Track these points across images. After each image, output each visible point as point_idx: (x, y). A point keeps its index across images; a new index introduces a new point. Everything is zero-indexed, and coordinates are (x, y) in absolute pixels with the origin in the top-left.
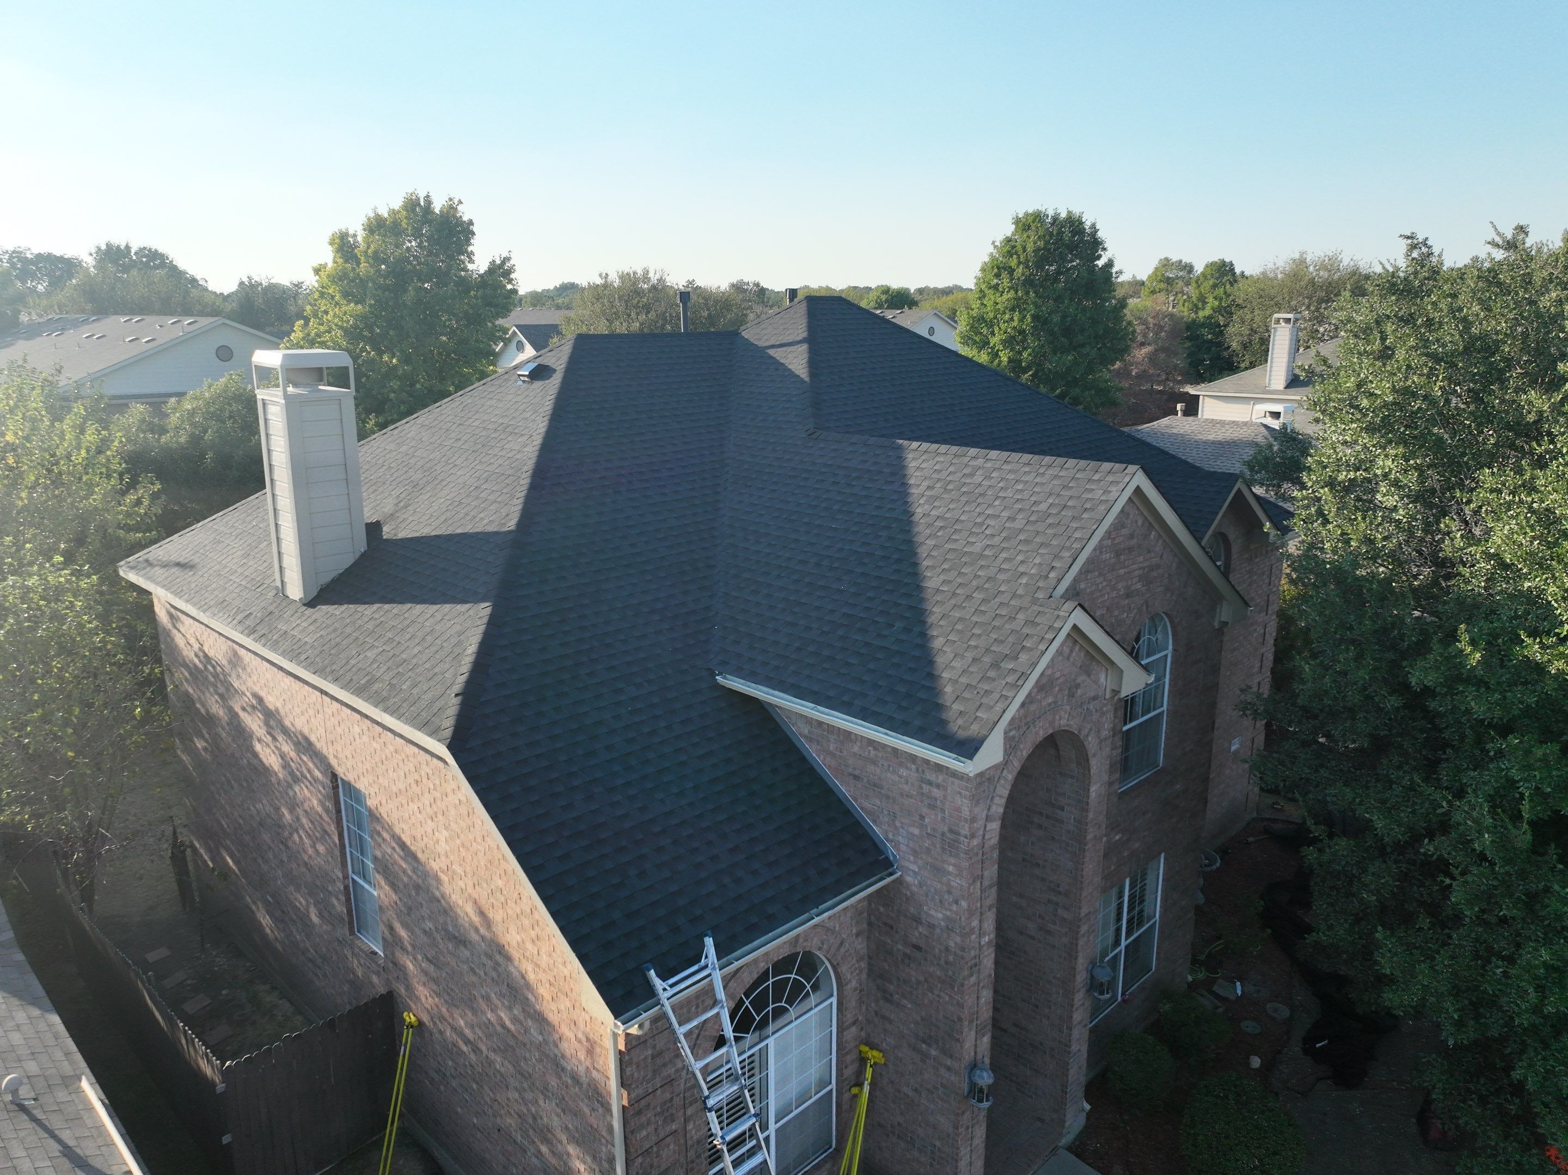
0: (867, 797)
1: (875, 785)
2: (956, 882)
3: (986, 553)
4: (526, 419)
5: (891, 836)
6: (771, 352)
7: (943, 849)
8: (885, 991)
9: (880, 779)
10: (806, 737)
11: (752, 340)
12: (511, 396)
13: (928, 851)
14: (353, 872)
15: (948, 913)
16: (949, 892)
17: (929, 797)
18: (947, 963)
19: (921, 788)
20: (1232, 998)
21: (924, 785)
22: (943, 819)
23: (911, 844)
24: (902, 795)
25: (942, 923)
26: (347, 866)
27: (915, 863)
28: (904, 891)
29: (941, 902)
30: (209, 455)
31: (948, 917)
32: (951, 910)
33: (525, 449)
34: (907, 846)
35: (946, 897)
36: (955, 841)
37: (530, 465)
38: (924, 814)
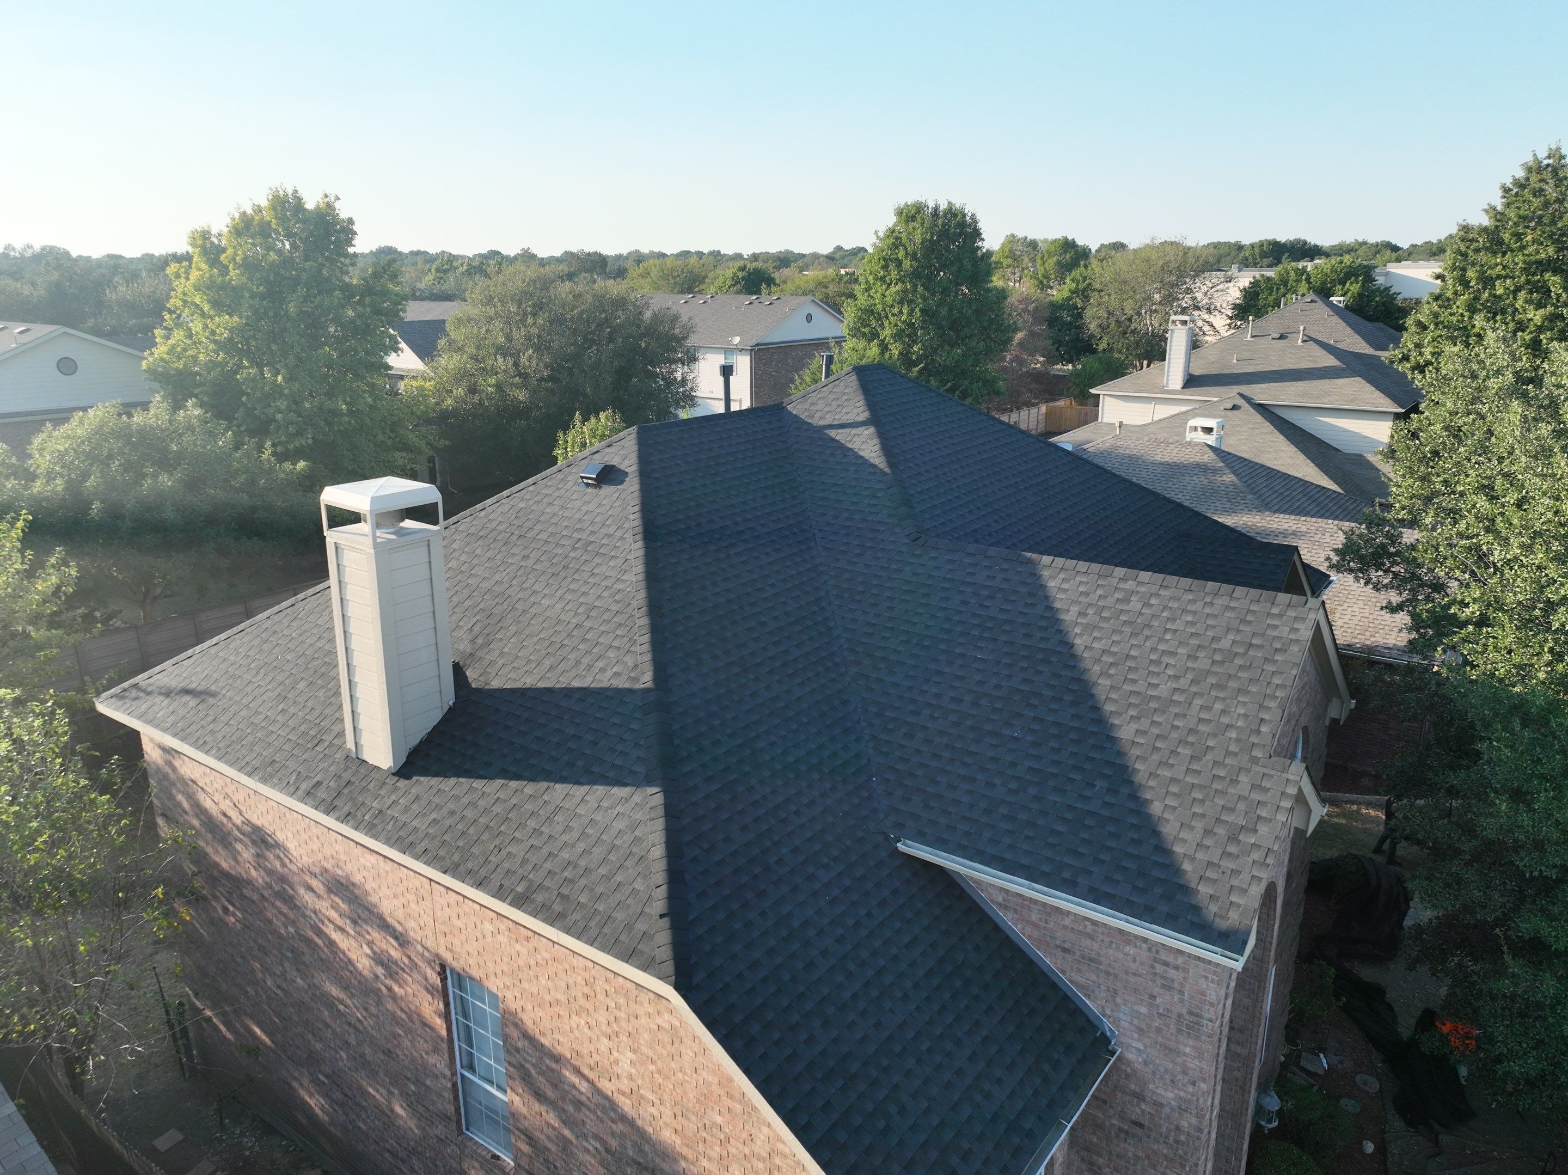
0: (1080, 971)
1: (1091, 960)
2: (1194, 1064)
3: (1175, 698)
4: (610, 536)
5: (1108, 1012)
6: (832, 433)
7: (1179, 1031)
8: (1091, 1163)
9: (1098, 954)
10: (1000, 905)
11: (803, 417)
12: (578, 504)
13: (1159, 1030)
14: (462, 1067)
15: (1182, 1094)
16: (1184, 1073)
17: (1162, 977)
18: (1177, 1142)
19: (1152, 967)
20: (1321, 1072)
21: (1156, 965)
22: (1182, 1001)
23: (1136, 1022)
24: (1127, 973)
25: (1173, 1103)
26: (455, 1062)
27: (1139, 1040)
28: (1123, 1067)
29: (1173, 1081)
30: (96, 505)
31: (1181, 1098)
32: (1185, 1091)
33: (625, 577)
34: (1131, 1023)
35: (1180, 1077)
36: (1197, 1024)
37: (640, 597)
38: (1155, 994)
